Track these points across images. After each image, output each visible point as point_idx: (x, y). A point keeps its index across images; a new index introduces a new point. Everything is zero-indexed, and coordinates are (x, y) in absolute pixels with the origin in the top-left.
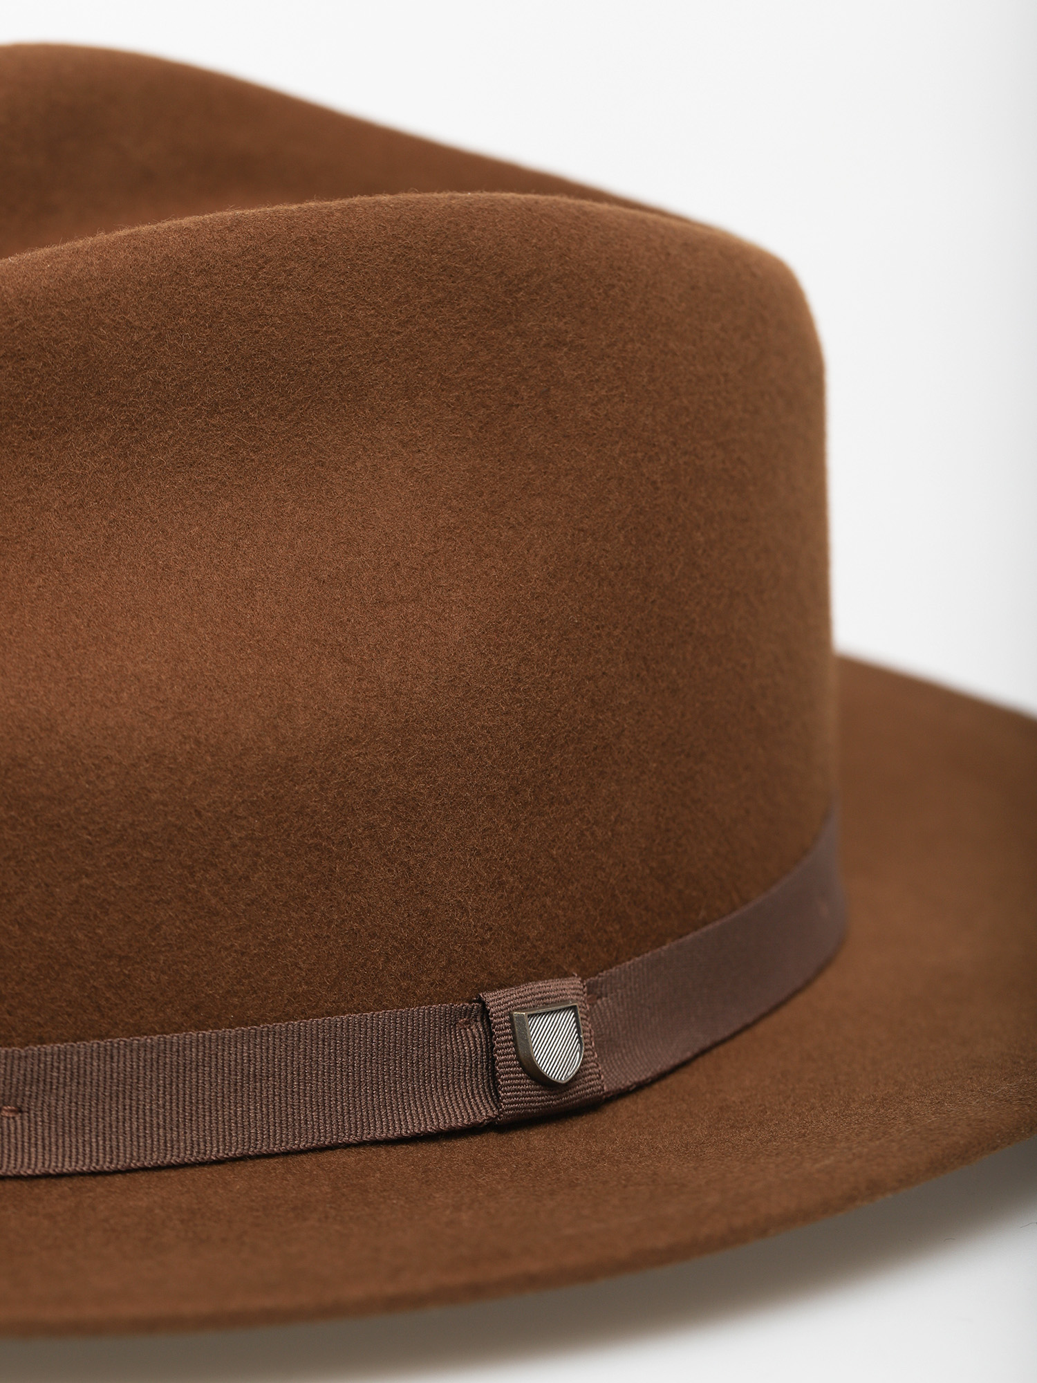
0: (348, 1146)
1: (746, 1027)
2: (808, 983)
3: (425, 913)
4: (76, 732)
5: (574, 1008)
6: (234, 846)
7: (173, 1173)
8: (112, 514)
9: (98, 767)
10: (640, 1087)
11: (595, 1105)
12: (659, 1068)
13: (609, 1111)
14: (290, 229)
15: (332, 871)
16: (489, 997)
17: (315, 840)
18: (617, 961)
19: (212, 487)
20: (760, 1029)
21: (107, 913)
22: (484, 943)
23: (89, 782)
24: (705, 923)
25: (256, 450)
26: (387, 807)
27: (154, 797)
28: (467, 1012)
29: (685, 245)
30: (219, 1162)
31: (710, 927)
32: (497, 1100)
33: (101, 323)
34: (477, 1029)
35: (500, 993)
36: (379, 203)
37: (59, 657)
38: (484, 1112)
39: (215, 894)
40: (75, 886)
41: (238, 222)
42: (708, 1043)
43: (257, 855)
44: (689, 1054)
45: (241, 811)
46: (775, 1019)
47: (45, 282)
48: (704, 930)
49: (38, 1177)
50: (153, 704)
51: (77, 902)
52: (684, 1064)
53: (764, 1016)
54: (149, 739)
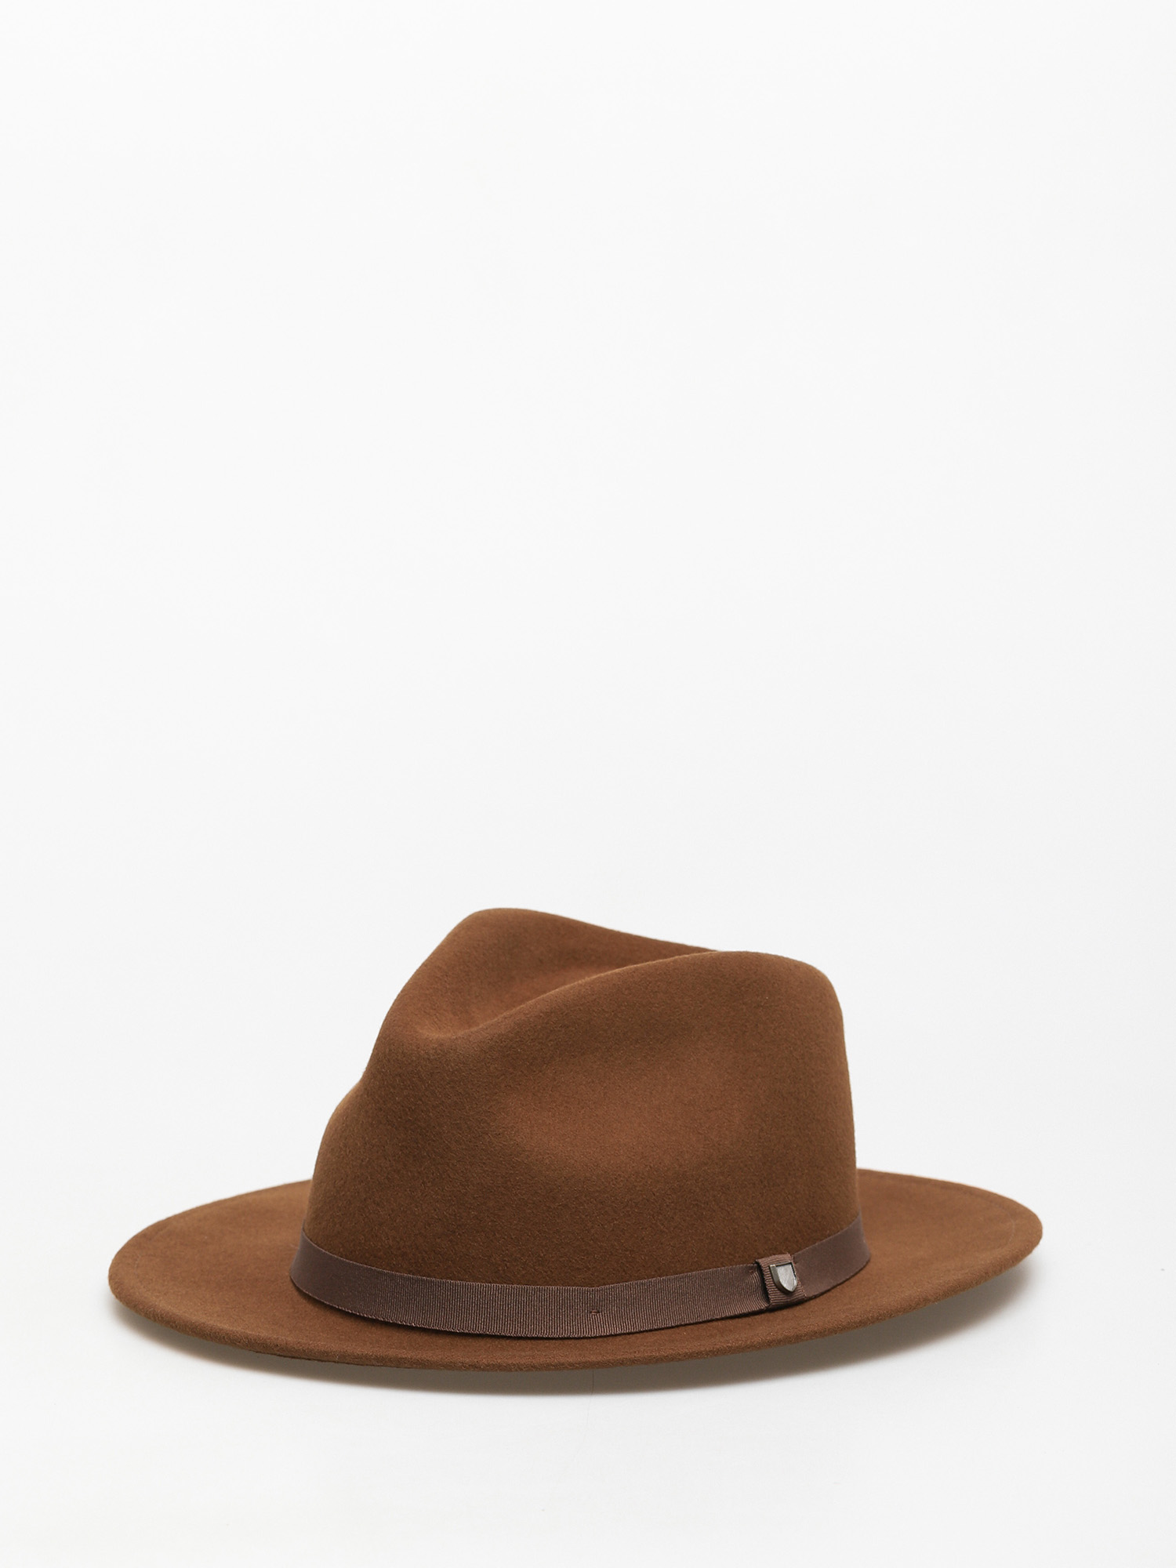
0: (717, 1320)
1: (847, 1280)
2: (864, 1267)
3: (735, 1229)
4: (606, 1166)
5: (791, 1263)
6: (667, 1206)
7: (657, 1332)
8: (605, 1085)
9: (616, 1179)
10: (816, 1297)
11: (801, 1302)
12: (821, 1291)
13: (807, 1305)
14: (657, 970)
15: (702, 1214)
16: (760, 1261)
17: (696, 1202)
18: (800, 1249)
19: (639, 1072)
20: (852, 1280)
21: (624, 1234)
22: (755, 1241)
23: (613, 1184)
24: (829, 1236)
25: (654, 1056)
26: (719, 1189)
27: (638, 1189)
28: (752, 1268)
29: (796, 966)
30: (672, 1327)
31: (831, 1237)
32: (768, 1300)
33: (594, 1011)
34: (756, 1274)
35: (763, 1259)
36: (685, 958)
37: (596, 1139)
38: (764, 1305)
39: (663, 1224)
40: (612, 1224)
41: (637, 969)
42: (835, 1284)
43: (676, 1209)
44: (829, 1288)
45: (669, 1192)
46: (856, 1277)
47: (572, 997)
48: (829, 1238)
49: (608, 1336)
50: (632, 1154)
51: (613, 1230)
52: (829, 1291)
53: (853, 1276)
54: (633, 1167)
